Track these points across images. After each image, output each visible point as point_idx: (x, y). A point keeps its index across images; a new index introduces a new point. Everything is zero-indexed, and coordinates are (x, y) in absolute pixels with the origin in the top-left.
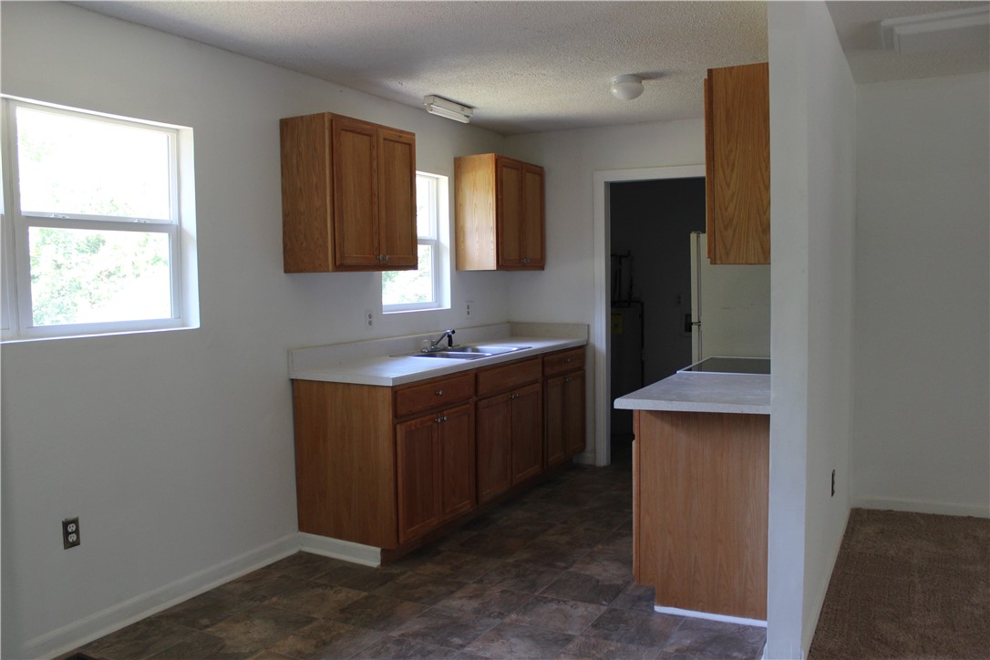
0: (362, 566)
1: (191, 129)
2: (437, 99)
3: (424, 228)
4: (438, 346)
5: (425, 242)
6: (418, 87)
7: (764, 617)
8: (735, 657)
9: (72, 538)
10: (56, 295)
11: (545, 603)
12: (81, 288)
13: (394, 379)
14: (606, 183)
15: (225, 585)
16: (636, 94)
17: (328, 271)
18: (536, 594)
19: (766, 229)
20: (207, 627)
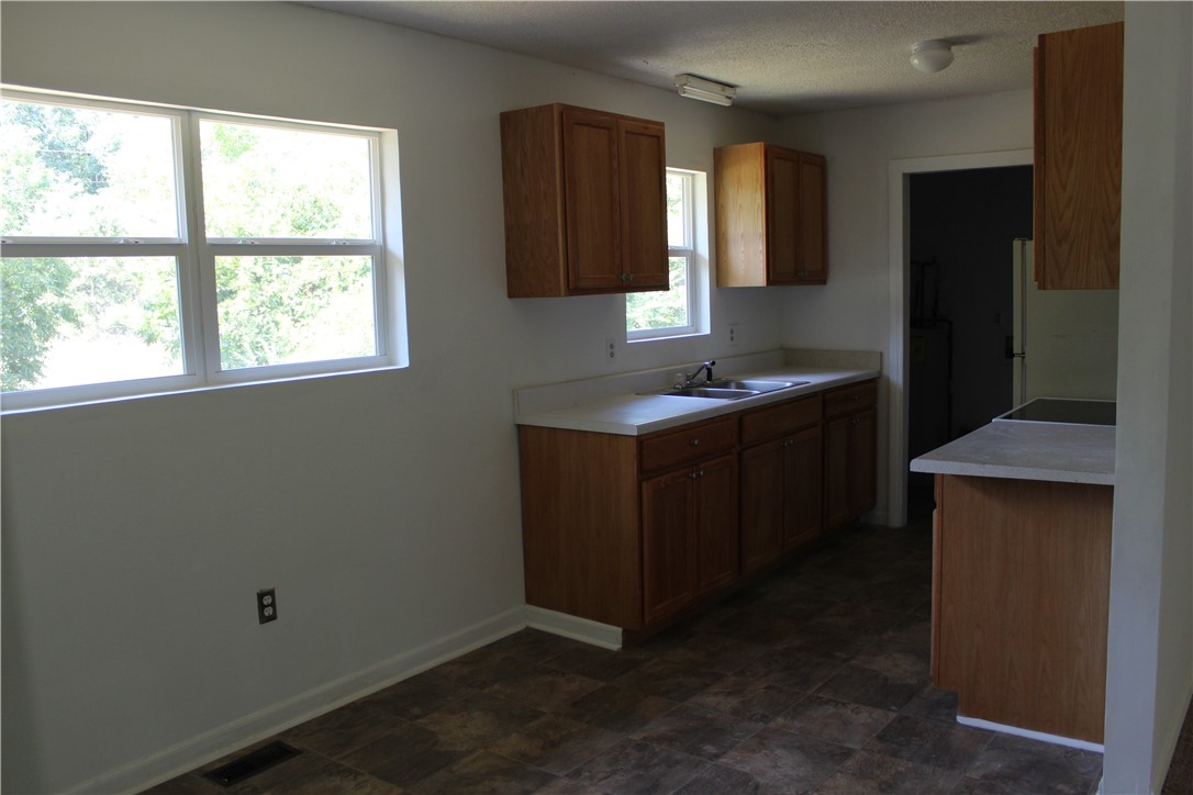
0: (598, 647)
1: (396, 131)
2: (691, 79)
3: (676, 236)
4: (695, 381)
5: (678, 253)
6: (667, 66)
7: (1101, 741)
8: (1060, 791)
9: (268, 612)
10: (255, 313)
11: (820, 704)
12: (282, 304)
13: (639, 427)
14: (904, 175)
15: (440, 666)
16: (943, 64)
17: (560, 296)
18: (809, 692)
19: (1114, 244)
20: (418, 717)
